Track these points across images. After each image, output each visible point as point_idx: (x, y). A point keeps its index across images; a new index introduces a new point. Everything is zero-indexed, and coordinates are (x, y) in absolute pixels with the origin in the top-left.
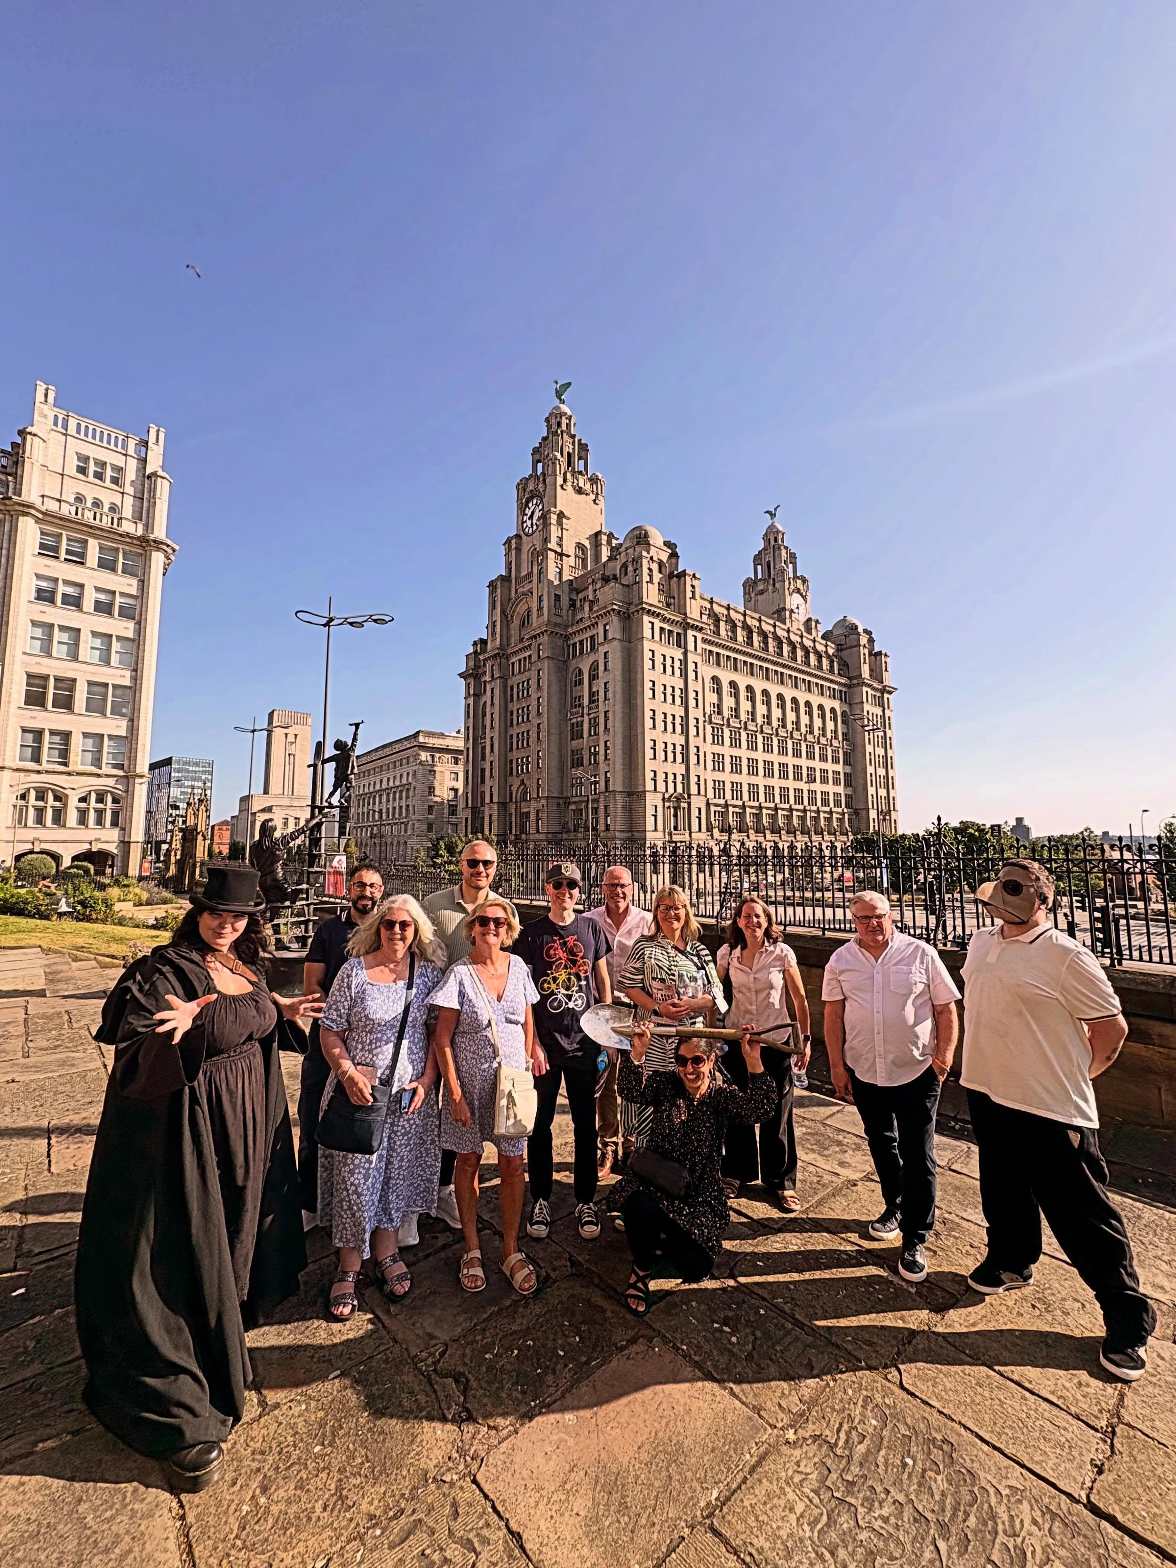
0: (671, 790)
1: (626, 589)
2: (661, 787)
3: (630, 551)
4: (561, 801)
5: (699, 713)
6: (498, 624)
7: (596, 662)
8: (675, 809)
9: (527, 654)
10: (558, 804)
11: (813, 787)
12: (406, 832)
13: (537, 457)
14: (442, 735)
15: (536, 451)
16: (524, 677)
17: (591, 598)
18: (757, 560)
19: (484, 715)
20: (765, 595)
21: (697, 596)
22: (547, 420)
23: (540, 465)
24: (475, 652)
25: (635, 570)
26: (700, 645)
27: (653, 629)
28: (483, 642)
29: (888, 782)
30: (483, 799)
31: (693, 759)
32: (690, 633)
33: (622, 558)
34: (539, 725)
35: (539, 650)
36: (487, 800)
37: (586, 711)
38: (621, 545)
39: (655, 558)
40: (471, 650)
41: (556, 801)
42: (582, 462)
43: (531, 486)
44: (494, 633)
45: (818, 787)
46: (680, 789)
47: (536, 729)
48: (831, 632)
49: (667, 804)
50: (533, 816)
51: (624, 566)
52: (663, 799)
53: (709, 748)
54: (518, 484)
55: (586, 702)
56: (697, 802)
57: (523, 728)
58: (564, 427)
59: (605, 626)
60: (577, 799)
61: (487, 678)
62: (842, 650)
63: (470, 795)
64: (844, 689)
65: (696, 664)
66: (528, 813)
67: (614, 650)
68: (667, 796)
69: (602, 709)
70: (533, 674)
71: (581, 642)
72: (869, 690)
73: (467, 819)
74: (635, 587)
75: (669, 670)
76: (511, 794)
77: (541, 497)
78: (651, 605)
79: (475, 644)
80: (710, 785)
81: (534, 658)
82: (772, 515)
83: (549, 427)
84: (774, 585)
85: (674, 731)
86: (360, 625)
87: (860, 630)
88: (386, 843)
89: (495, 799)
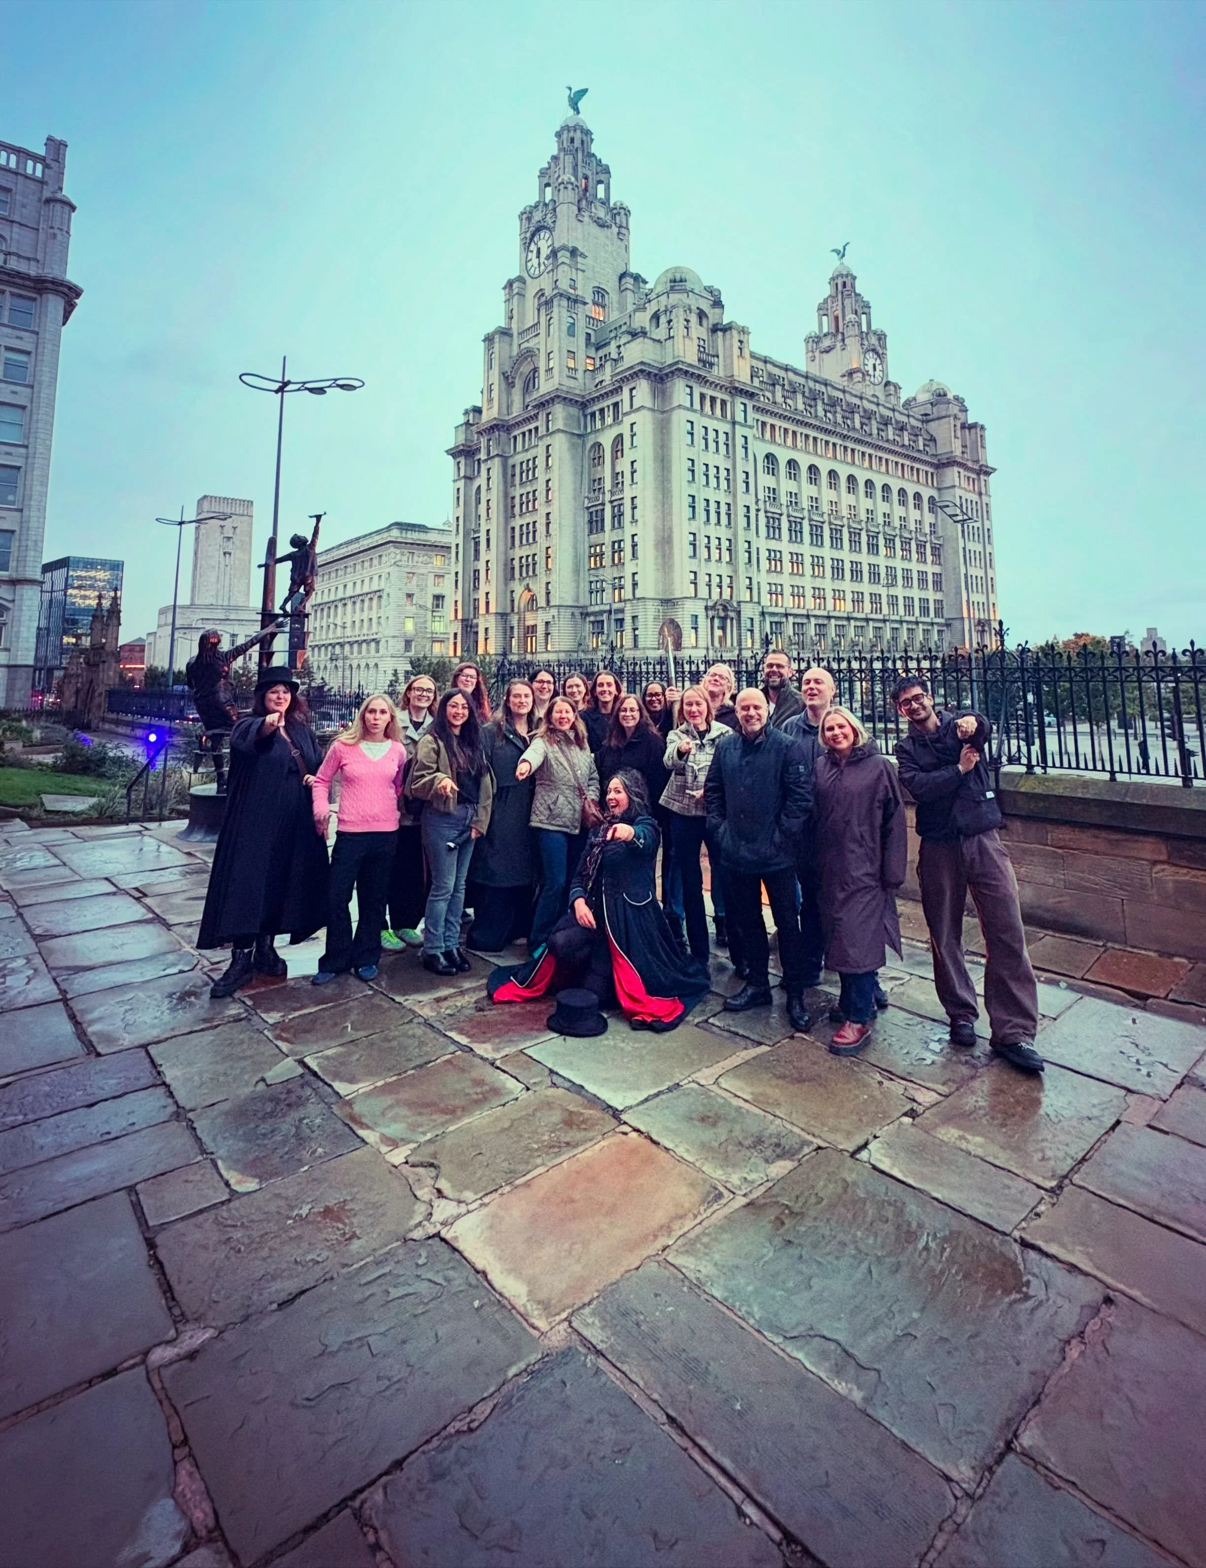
0: (715, 596)
1: (658, 345)
2: (703, 592)
3: (663, 298)
4: (577, 612)
5: (750, 500)
6: (495, 388)
7: (621, 436)
8: (724, 619)
9: (532, 426)
10: (573, 614)
11: (893, 591)
12: (377, 651)
13: (546, 181)
14: (422, 528)
15: (543, 173)
16: (529, 455)
17: (614, 356)
18: (823, 309)
19: (478, 501)
20: (832, 353)
21: (746, 354)
22: (558, 135)
23: (549, 190)
24: (467, 424)
25: (670, 322)
26: (751, 414)
27: (691, 395)
28: (478, 411)
29: (988, 586)
30: (476, 608)
31: (743, 557)
32: (739, 400)
33: (652, 308)
34: (548, 514)
35: (548, 421)
36: (482, 609)
37: (608, 497)
38: (652, 290)
39: (694, 308)
40: (462, 420)
41: (569, 611)
42: (601, 188)
43: (537, 216)
44: (490, 400)
45: (899, 591)
46: (726, 595)
47: (544, 521)
48: (914, 399)
49: (711, 613)
50: (541, 629)
51: (656, 317)
52: (706, 608)
53: (762, 544)
54: (522, 214)
55: (608, 485)
56: (748, 611)
57: (528, 519)
58: (577, 143)
59: (631, 390)
60: (597, 609)
61: (483, 456)
62: (928, 421)
63: (460, 604)
64: (930, 470)
65: (746, 438)
66: (534, 627)
67: (644, 422)
68: (710, 604)
69: (628, 494)
70: (541, 452)
71: (602, 411)
72: (961, 471)
73: (456, 634)
74: (669, 342)
75: (712, 446)
76: (513, 601)
77: (551, 230)
78: (690, 365)
79: (466, 413)
80: (765, 589)
81: (542, 431)
82: (841, 253)
83: (560, 143)
84: (843, 340)
85: (719, 522)
86: (321, 391)
87: (950, 396)
88: (351, 666)
89: (492, 609)
